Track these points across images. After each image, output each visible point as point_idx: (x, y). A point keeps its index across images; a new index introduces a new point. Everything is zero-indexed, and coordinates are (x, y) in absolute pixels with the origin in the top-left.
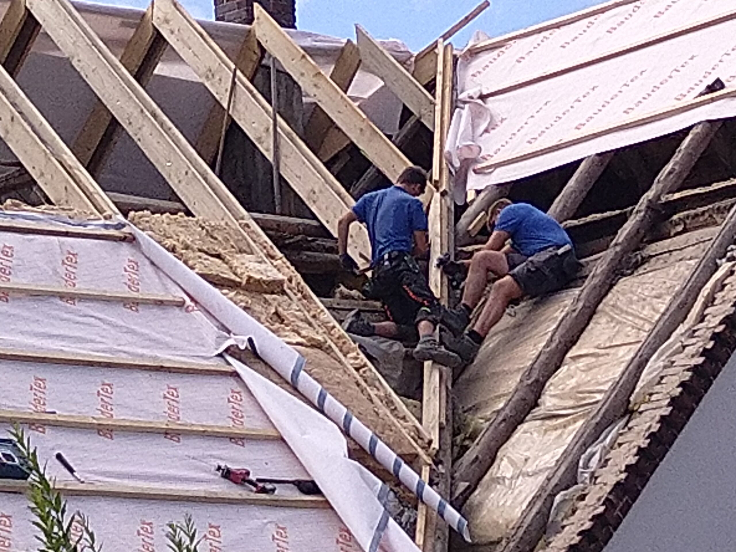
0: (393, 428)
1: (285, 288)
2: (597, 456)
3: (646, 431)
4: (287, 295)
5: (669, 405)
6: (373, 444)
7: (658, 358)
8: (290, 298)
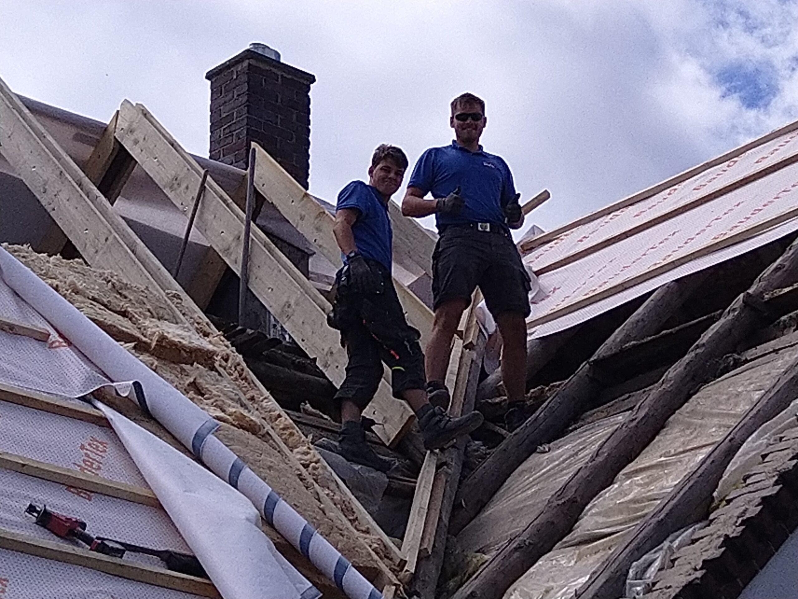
0: (346, 533)
1: (217, 365)
2: (657, 564)
3: (738, 517)
4: (217, 371)
5: (776, 483)
6: (306, 536)
7: (759, 437)
8: (220, 374)
